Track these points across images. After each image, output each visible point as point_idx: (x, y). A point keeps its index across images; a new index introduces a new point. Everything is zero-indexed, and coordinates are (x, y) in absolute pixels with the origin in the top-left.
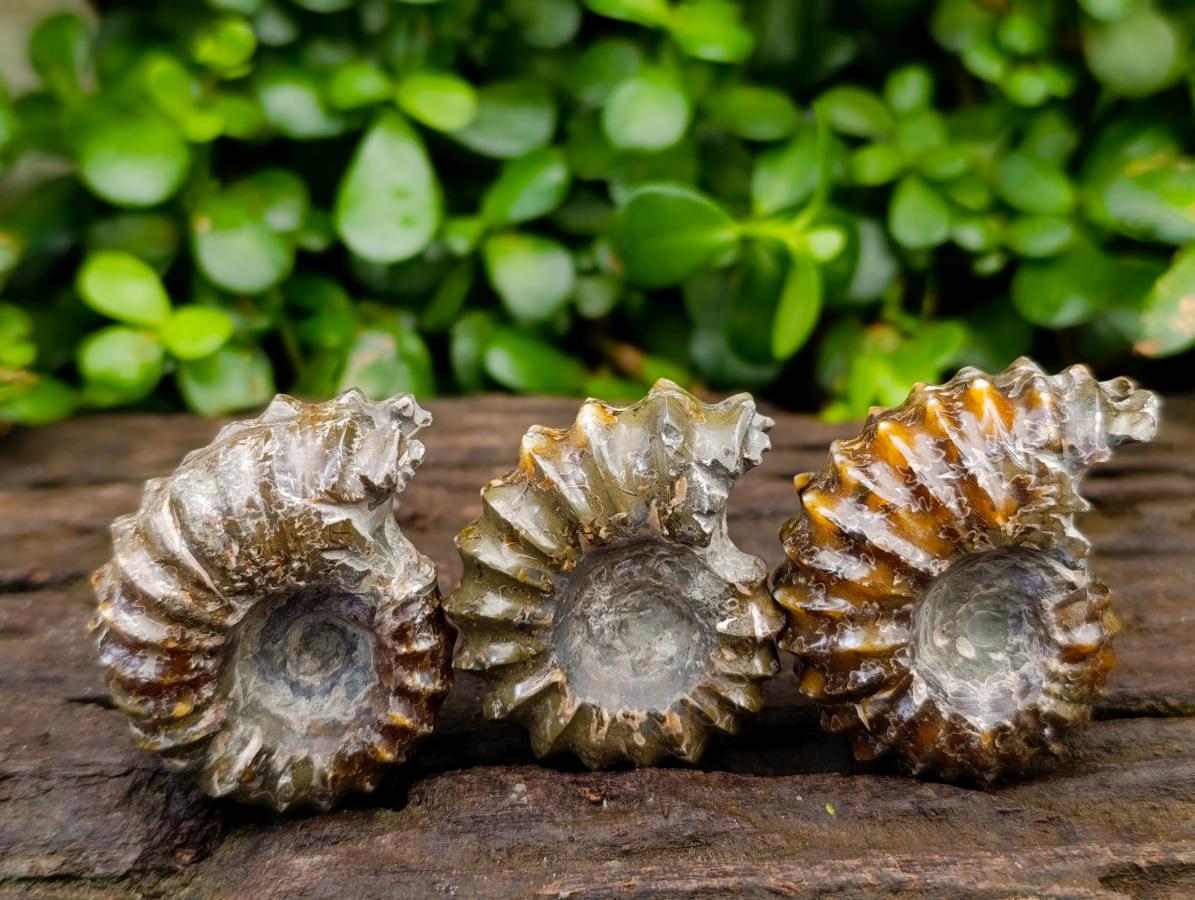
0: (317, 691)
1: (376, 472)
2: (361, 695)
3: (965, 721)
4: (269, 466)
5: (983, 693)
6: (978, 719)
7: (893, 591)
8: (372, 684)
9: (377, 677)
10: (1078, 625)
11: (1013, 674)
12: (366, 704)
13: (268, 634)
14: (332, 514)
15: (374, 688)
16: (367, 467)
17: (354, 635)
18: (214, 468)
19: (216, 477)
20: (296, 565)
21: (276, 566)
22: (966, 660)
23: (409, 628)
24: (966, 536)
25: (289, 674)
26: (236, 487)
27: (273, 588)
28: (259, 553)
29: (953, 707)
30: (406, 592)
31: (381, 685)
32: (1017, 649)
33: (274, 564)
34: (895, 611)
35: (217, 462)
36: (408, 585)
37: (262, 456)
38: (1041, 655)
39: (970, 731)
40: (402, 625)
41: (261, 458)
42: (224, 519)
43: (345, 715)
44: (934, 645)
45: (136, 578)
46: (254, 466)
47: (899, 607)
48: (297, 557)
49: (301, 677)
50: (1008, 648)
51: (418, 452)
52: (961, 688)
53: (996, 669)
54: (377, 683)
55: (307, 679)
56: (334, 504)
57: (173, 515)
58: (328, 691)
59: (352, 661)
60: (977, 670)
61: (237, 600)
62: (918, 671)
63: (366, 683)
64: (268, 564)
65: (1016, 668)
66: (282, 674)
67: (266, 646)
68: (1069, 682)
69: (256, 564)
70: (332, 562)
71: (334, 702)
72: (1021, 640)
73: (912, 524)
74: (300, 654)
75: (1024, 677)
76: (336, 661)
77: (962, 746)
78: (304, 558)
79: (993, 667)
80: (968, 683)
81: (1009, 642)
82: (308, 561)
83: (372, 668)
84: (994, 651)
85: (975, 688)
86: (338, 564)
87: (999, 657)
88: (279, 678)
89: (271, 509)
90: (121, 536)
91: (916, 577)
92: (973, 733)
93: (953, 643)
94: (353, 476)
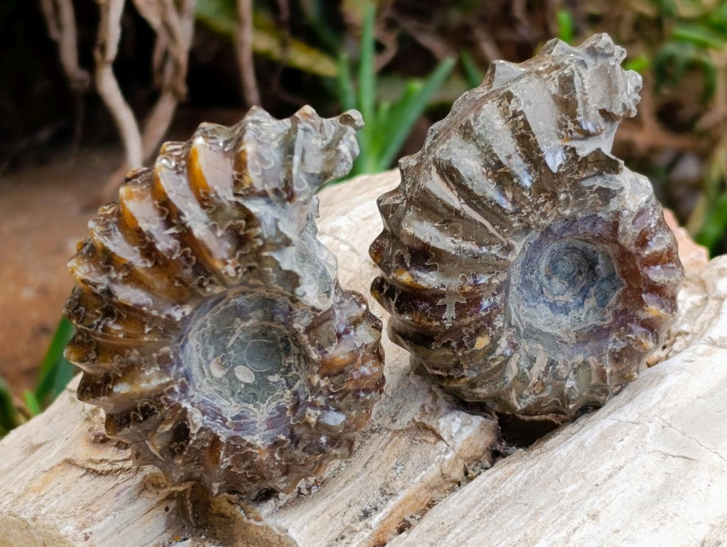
0: (573, 306)
1: (612, 103)
2: (613, 301)
3: (244, 441)
4: (522, 120)
5: (262, 413)
6: (255, 438)
7: (146, 339)
8: (621, 289)
9: (625, 282)
10: (331, 343)
11: (289, 392)
12: (620, 306)
13: (526, 267)
14: (584, 148)
15: (624, 291)
16: (602, 101)
17: (594, 252)
18: (469, 134)
19: (475, 140)
20: (562, 197)
21: (545, 202)
22: (247, 385)
23: (647, 233)
24: (196, 282)
25: (547, 298)
26: (498, 144)
27: (543, 222)
28: (530, 195)
29: (232, 431)
30: (638, 203)
31: (630, 287)
32: (289, 369)
33: (543, 201)
34: (155, 355)
35: (471, 128)
36: (637, 197)
37: (511, 113)
38: (307, 373)
39: (250, 449)
40: (642, 231)
41: (511, 115)
42: (495, 173)
43: (603, 320)
44: (212, 377)
45: (428, 240)
46: (506, 123)
47: (156, 351)
48: (563, 190)
49: (556, 298)
50: (282, 370)
51: (637, 79)
52: (242, 412)
53: (275, 390)
54: (626, 286)
55: (561, 298)
56: (582, 139)
57: (445, 181)
58: (582, 305)
59: (595, 275)
60: (260, 394)
61: (514, 239)
62: (192, 404)
63: (615, 289)
64: (538, 202)
65: (290, 387)
66: (542, 299)
67: (526, 277)
68: (332, 393)
69: (529, 204)
70: (590, 188)
71: (588, 313)
72: (292, 361)
73: (149, 277)
74: (549, 278)
75: (296, 393)
76: (581, 278)
77: (247, 463)
78: (567, 190)
79: (271, 388)
80: (251, 406)
81: (283, 364)
82: (570, 192)
83: (618, 275)
84: (271, 373)
85: (255, 410)
86: (595, 188)
87: (274, 378)
88: (539, 303)
89: (533, 155)
90: (393, 212)
91: (164, 323)
92: (253, 451)
93: (232, 371)
94: (593, 112)
